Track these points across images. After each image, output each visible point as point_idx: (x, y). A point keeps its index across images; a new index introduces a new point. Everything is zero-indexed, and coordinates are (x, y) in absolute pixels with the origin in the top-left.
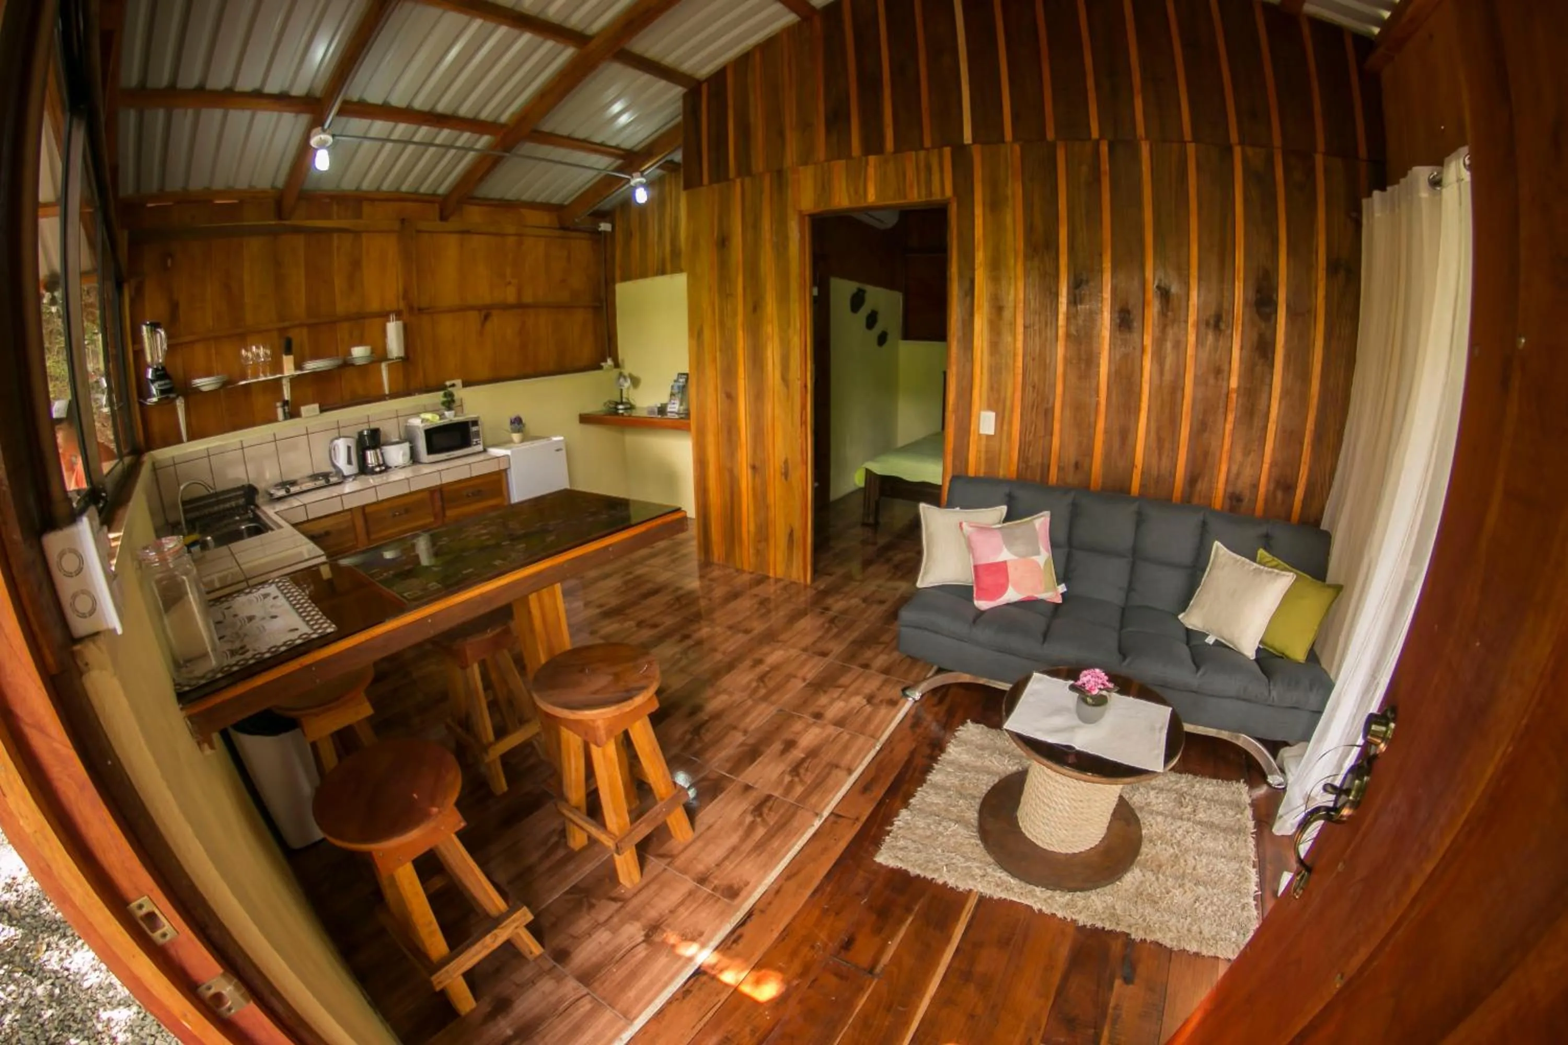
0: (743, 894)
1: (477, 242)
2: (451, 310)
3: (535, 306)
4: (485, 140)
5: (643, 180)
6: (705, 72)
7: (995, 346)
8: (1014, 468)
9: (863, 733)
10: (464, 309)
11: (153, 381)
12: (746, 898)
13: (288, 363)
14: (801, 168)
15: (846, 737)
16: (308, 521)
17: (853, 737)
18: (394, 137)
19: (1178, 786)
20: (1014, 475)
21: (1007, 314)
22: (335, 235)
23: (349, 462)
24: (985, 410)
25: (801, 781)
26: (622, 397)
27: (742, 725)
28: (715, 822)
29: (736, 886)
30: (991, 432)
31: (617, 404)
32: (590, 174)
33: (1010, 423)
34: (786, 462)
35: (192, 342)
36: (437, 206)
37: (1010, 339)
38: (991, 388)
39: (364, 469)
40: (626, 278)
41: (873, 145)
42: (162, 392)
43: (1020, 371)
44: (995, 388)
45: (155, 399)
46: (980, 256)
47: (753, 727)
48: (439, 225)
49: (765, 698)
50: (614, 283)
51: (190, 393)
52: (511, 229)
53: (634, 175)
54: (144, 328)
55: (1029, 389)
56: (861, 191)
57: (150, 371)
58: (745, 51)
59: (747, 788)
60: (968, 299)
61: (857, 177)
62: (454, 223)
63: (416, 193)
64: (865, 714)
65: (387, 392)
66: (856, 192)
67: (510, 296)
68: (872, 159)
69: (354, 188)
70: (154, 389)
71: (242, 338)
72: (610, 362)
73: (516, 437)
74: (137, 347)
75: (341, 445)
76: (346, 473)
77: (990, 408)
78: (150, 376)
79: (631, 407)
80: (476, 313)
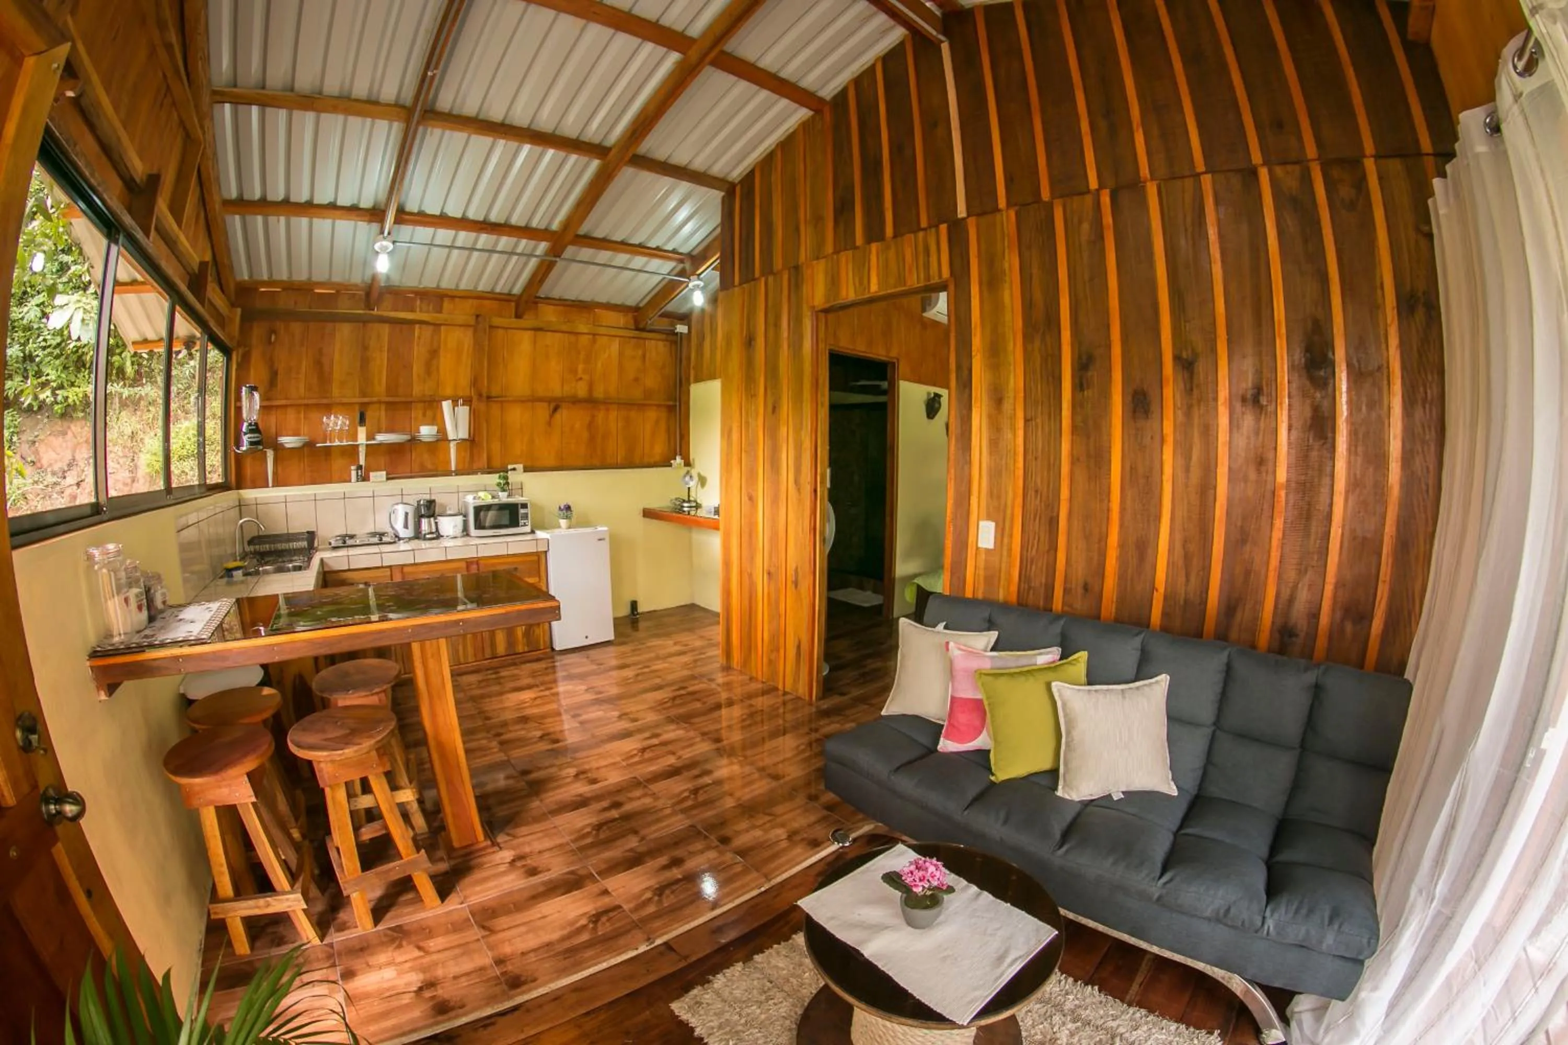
0: (524, 988)
1: (550, 339)
2: (522, 401)
3: (606, 403)
4: (543, 246)
5: (702, 284)
6: (736, 174)
7: (994, 444)
8: (1014, 588)
9: (757, 870)
10: (534, 399)
11: (245, 434)
12: (523, 993)
13: (362, 433)
14: (815, 262)
15: (738, 868)
16: (349, 570)
17: (746, 871)
18: (499, 248)
19: (1114, 1024)
20: (1013, 598)
21: (1007, 406)
22: (417, 326)
23: (406, 526)
24: (983, 520)
25: (660, 901)
26: (689, 496)
27: (643, 832)
28: (551, 915)
29: (523, 979)
30: (991, 546)
31: (684, 501)
32: (657, 278)
33: (1011, 536)
34: (797, 568)
35: (285, 407)
36: (513, 304)
37: (1010, 436)
38: (991, 494)
39: (418, 535)
40: (698, 380)
41: (874, 233)
42: (251, 443)
43: (1020, 472)
44: (995, 493)
45: (244, 448)
46: (977, 342)
47: (653, 836)
48: (514, 322)
49: (683, 811)
50: (689, 384)
51: (278, 448)
52: (582, 328)
53: (692, 278)
54: (244, 388)
55: (1031, 493)
56: (865, 281)
57: (245, 424)
58: (768, 151)
59: (606, 892)
60: (967, 391)
61: (862, 266)
62: (529, 320)
63: (492, 292)
64: (777, 849)
65: (453, 468)
66: (861, 283)
67: (581, 391)
68: (874, 247)
69: (434, 285)
70: (245, 439)
71: (328, 408)
72: (679, 460)
73: (563, 522)
74: (238, 404)
75: (401, 510)
76: (401, 536)
77: (989, 517)
78: (244, 430)
79: (698, 506)
80: (545, 405)
